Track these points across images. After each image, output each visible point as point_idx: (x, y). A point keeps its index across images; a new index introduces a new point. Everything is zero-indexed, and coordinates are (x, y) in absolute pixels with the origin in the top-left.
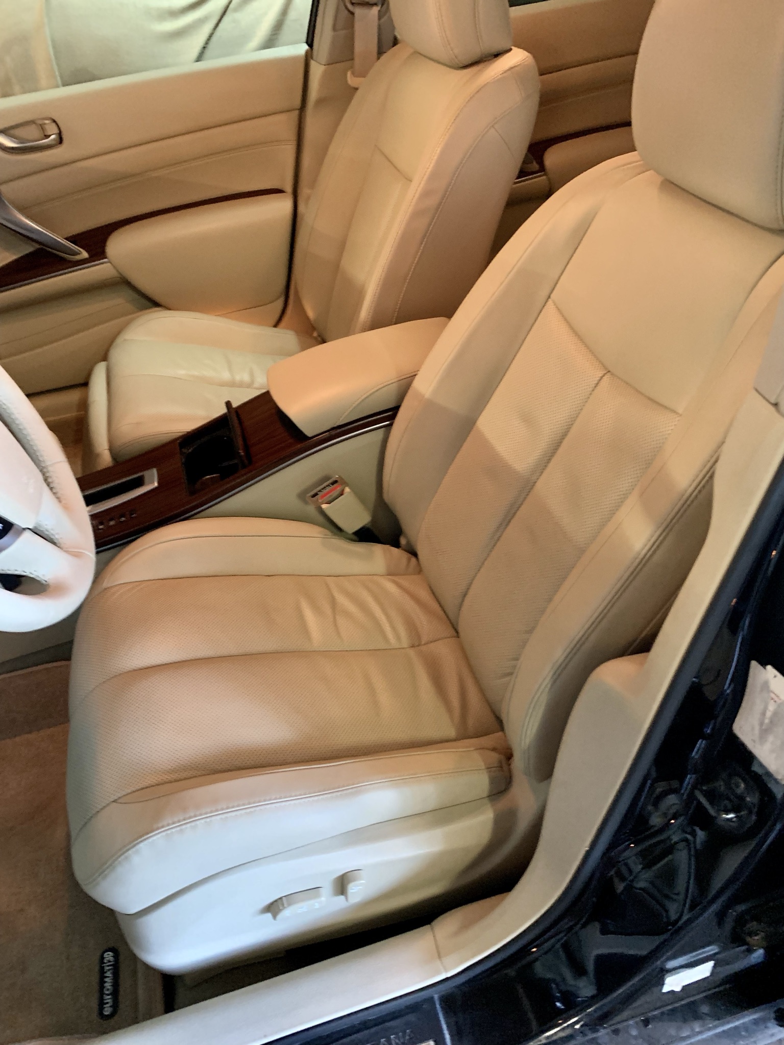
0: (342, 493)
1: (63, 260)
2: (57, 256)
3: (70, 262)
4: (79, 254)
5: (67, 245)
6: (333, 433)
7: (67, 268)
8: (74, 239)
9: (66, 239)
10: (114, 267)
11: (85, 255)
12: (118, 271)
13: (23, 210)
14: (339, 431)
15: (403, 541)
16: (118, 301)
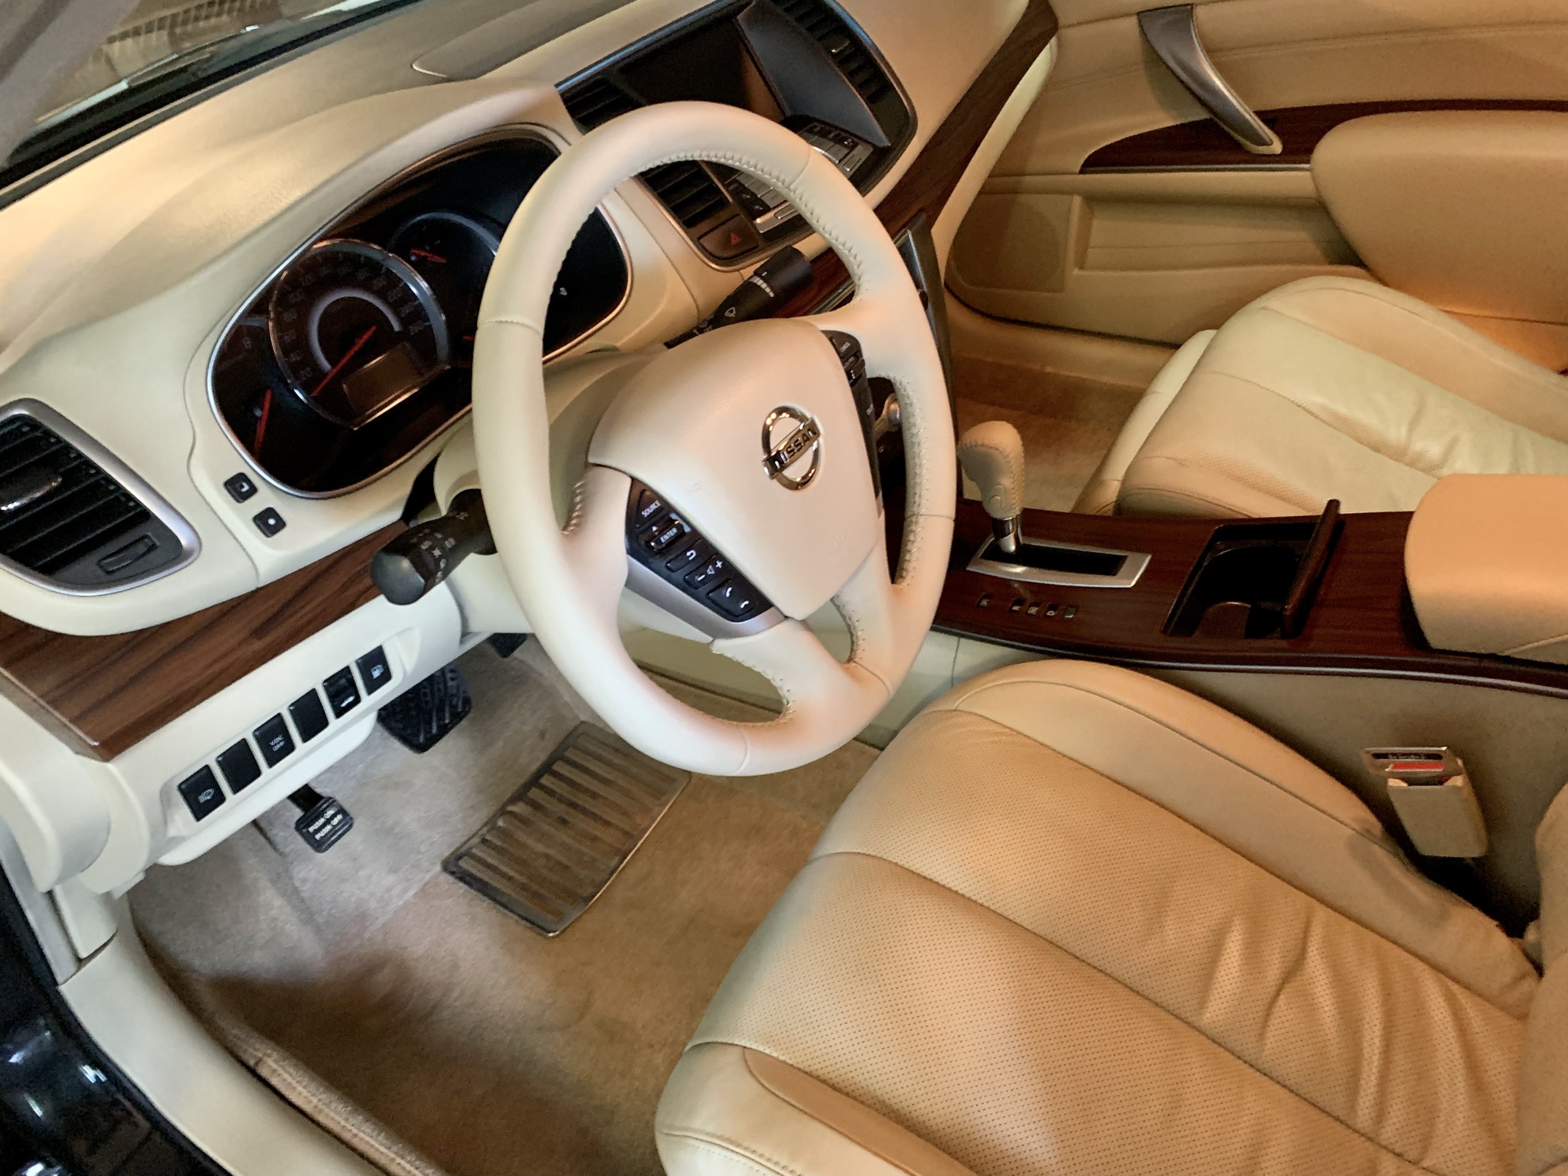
0: (1440, 780)
1: (1238, 146)
2: (1232, 139)
3: (1248, 152)
4: (1267, 145)
5: (1255, 126)
6: (1486, 664)
7: (1239, 163)
8: (1270, 117)
9: (1259, 114)
10: (1314, 178)
11: (1277, 147)
12: (1317, 188)
13: (1210, 52)
14: (1502, 666)
15: (1531, 934)
16: (1297, 236)
